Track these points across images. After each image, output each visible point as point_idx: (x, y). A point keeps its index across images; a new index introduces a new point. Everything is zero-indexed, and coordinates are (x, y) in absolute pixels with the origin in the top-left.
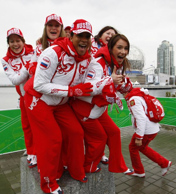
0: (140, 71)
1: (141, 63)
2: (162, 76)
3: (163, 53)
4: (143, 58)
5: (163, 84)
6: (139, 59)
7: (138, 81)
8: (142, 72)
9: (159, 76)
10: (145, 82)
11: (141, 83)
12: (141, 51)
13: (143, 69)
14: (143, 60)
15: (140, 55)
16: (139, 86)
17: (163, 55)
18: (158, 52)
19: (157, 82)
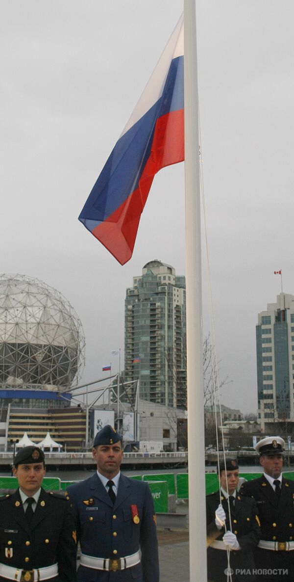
0: (62, 389)
1: (67, 359)
2: (148, 414)
3: (149, 312)
4: (73, 338)
5: (152, 448)
6: (60, 342)
7: (54, 433)
8: (70, 396)
9: (136, 413)
10: (84, 436)
11: (69, 444)
12: (68, 308)
13: (74, 383)
14: (73, 345)
15: (62, 324)
16: (59, 454)
17: (148, 322)
18: (130, 307)
19: (132, 439)
